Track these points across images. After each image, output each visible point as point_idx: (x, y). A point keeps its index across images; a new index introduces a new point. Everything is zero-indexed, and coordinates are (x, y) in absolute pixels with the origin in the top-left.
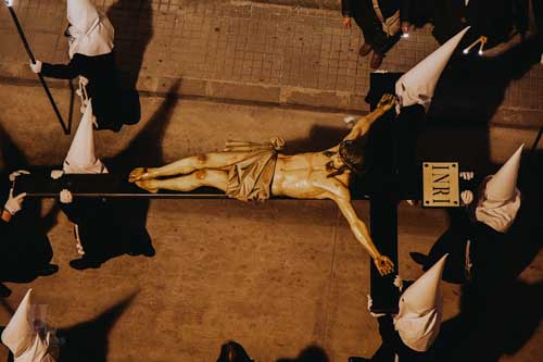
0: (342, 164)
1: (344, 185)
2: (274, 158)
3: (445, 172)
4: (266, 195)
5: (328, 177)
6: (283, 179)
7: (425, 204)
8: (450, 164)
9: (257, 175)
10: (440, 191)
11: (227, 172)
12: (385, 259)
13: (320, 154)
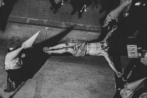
0: (107, 46)
1: (107, 52)
2: (86, 44)
3: (133, 48)
4: (84, 55)
5: (102, 49)
6: (89, 50)
7: (129, 57)
8: (134, 45)
9: (82, 49)
10: (132, 53)
11: (73, 48)
12: (119, 73)
13: (99, 43)
